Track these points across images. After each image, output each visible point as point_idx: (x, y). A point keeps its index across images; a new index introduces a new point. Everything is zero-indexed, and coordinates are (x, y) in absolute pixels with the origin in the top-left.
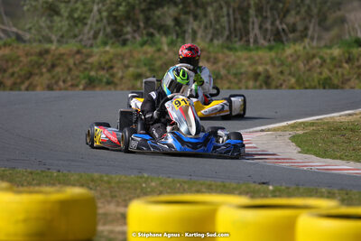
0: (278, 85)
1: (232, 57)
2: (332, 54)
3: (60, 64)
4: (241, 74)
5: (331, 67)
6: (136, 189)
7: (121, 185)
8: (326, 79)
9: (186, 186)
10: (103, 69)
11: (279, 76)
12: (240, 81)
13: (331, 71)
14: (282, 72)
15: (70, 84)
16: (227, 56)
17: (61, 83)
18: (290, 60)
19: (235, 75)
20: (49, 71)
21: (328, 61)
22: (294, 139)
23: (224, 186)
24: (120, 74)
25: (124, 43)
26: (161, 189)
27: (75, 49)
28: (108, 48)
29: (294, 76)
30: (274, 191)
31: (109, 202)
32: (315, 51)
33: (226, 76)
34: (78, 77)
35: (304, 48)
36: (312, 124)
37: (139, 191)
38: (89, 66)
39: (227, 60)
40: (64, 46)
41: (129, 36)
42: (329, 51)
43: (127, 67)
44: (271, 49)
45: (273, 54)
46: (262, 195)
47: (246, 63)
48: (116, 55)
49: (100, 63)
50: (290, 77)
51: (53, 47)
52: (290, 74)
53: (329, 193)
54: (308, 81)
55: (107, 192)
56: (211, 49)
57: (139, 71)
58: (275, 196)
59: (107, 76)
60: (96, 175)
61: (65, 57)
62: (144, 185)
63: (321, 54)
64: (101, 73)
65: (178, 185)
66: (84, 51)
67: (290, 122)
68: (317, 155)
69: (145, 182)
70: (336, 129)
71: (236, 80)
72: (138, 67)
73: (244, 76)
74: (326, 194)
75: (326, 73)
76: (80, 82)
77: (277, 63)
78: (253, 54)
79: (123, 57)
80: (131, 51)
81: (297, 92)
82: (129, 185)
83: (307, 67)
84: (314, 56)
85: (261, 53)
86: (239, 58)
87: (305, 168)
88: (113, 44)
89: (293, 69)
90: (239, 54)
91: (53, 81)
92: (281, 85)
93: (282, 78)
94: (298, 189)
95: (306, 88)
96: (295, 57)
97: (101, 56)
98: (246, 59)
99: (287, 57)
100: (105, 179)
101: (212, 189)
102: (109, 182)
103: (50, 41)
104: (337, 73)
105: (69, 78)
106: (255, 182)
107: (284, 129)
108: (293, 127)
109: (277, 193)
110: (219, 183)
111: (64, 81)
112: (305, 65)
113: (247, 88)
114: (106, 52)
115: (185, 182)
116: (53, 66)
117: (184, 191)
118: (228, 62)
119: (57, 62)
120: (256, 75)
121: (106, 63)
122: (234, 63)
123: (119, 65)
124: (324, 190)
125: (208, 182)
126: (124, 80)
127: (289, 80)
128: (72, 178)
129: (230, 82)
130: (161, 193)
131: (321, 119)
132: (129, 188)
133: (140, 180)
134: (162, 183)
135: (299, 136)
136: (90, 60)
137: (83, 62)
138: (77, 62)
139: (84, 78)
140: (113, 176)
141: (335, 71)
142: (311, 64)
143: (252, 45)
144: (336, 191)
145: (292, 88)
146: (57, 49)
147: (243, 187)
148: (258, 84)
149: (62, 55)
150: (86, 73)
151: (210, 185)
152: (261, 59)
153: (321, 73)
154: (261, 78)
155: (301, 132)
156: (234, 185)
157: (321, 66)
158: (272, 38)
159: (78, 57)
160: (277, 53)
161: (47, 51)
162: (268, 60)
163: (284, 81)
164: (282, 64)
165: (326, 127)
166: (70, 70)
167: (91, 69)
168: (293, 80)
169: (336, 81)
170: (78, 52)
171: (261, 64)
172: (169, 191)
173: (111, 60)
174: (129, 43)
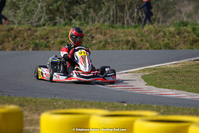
0: (140, 47)
1: (114, 32)
2: (169, 30)
3: (19, 36)
4: (120, 41)
5: (169, 37)
6: (50, 106)
7: (42, 104)
8: (166, 44)
9: (79, 104)
10: (43, 38)
11: (140, 42)
12: (119, 45)
13: (169, 40)
14: (142, 40)
15: (24, 47)
16: (112, 32)
17: (20, 47)
18: (146, 33)
19: (116, 42)
20: (13, 40)
21: (167, 34)
22: (144, 77)
23: (100, 104)
24: (52, 42)
25: (55, 24)
26: (64, 105)
27: (27, 27)
28: (45, 27)
29: (148, 42)
30: (127, 107)
31: (34, 113)
32: (160, 29)
33: (111, 42)
34: (29, 43)
35: (154, 27)
36: (154, 69)
37: (52, 107)
38: (35, 37)
39: (111, 33)
40: (22, 26)
41: (57, 21)
42: (168, 29)
43: (56, 37)
44: (136, 27)
45: (137, 30)
46: (120, 109)
47: (122, 35)
48: (50, 31)
49: (41, 36)
50: (146, 43)
51: (15, 26)
52: (146, 41)
53: (158, 107)
54: (156, 45)
55: (34, 108)
56: (103, 27)
57: (63, 39)
58: (127, 110)
59: (45, 42)
60: (29, 98)
61: (22, 32)
62: (55, 104)
63: (163, 30)
64: (42, 41)
65: (74, 103)
66: (32, 28)
67: (142, 68)
68: (156, 86)
69: (56, 102)
70: (167, 72)
71: (117, 45)
72: (62, 37)
73: (121, 42)
74: (156, 109)
75: (166, 41)
76: (30, 46)
77: (139, 35)
78: (126, 30)
79: (54, 32)
80: (58, 29)
81: (150, 51)
82: (46, 104)
83: (156, 37)
84: (160, 31)
85: (130, 30)
86: (118, 33)
87: (149, 94)
88: (49, 24)
89: (148, 38)
90: (119, 30)
91: (16, 46)
92: (141, 47)
93: (142, 43)
94: (140, 105)
95: (155, 49)
96: (149, 32)
97: (42, 31)
98: (122, 33)
99: (145, 32)
100: (34, 100)
101: (93, 106)
102: (35, 102)
103: (14, 24)
104: (172, 40)
105: (24, 44)
106: (118, 102)
107: (139, 72)
108: (144, 71)
109: (129, 108)
110: (98, 102)
111: (21, 46)
112: (154, 36)
113: (122, 49)
114: (45, 29)
115: (78, 102)
116: (15, 37)
117: (77, 107)
118: (112, 35)
119: (17, 35)
120: (128, 42)
121: (45, 35)
122: (115, 35)
123: (52, 36)
124: (155, 106)
125: (91, 102)
126: (55, 45)
127: (146, 44)
128: (15, 100)
129: (113, 46)
130: (64, 108)
131: (159, 66)
132: (46, 105)
133: (53, 101)
134: (65, 103)
135: (146, 75)
136: (36, 34)
137: (32, 35)
138: (29, 35)
139: (33, 43)
140: (38, 98)
141: (171, 39)
142: (158, 35)
143: (125, 25)
144: (162, 107)
145: (148, 49)
146: (17, 27)
147: (110, 105)
148: (129, 47)
149: (21, 31)
150: (34, 41)
151: (92, 104)
152: (130, 33)
153: (163, 41)
154: (130, 43)
155: (147, 74)
156: (105, 103)
157: (164, 36)
158: (137, 22)
159: (29, 32)
160: (139, 30)
161: (12, 29)
162: (134, 34)
163: (143, 45)
164: (142, 36)
165: (162, 71)
166: (25, 39)
167: (36, 39)
168: (148, 45)
169: (171, 45)
170: (29, 29)
171: (130, 36)
172: (69, 107)
173: (47, 34)
174: (58, 24)
